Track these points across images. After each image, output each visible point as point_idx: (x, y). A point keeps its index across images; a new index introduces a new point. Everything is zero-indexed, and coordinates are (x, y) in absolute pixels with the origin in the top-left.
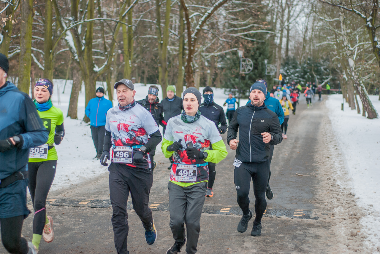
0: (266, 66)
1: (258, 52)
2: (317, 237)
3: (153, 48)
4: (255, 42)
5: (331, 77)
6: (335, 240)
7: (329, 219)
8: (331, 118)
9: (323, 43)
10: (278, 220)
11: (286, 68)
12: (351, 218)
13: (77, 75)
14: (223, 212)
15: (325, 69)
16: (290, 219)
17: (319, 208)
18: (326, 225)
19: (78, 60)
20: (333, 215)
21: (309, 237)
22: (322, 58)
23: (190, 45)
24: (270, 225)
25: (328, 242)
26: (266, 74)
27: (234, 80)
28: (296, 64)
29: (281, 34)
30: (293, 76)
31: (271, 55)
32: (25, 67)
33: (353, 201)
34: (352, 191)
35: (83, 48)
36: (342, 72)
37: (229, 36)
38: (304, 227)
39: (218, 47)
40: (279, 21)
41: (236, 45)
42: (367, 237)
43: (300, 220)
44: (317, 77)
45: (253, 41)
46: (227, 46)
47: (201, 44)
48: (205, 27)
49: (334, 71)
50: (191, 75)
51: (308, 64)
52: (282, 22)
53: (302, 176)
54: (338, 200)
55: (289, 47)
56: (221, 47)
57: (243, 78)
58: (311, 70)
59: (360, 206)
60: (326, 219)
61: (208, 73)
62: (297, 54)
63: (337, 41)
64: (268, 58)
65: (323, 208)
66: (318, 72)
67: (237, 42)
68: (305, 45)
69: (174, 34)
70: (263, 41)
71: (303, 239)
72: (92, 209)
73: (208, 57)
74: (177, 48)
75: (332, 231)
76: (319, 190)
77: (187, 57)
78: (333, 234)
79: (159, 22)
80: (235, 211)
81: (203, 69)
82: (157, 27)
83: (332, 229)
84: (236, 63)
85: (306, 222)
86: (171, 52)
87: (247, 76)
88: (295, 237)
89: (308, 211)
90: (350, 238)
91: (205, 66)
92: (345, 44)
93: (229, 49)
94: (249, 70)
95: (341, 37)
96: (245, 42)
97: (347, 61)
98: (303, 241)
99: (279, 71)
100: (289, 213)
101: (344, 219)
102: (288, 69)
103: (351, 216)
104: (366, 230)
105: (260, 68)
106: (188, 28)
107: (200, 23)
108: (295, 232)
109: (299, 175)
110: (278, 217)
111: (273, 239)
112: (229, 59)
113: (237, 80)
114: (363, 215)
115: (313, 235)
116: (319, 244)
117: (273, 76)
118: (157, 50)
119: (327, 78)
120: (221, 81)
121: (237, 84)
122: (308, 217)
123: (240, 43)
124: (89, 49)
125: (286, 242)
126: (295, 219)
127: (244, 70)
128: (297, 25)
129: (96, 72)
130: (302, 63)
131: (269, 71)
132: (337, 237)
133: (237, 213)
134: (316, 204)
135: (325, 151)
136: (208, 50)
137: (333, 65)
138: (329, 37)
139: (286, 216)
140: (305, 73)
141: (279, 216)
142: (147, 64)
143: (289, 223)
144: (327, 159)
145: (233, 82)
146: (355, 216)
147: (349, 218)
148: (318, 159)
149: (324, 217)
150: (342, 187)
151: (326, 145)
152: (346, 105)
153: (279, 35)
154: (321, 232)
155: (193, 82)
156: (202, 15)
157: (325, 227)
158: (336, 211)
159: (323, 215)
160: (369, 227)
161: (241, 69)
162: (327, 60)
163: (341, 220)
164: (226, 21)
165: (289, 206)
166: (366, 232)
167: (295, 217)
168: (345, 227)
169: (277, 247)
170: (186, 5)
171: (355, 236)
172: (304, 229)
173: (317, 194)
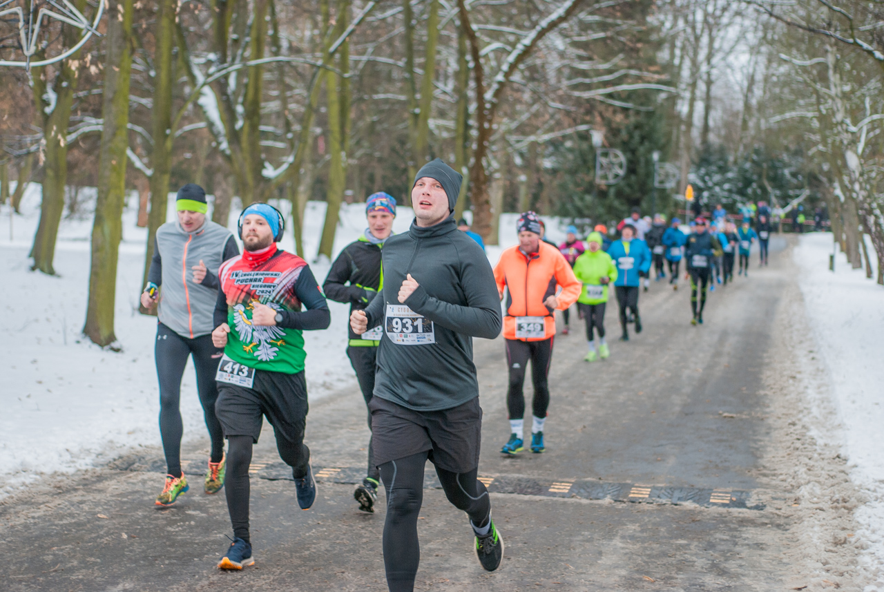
0: (657, 167)
1: (637, 135)
2: (759, 546)
3: (396, 123)
4: (631, 112)
5: (806, 192)
6: (799, 552)
7: (789, 509)
8: (805, 289)
9: (788, 115)
10: (677, 510)
11: (703, 171)
12: (836, 508)
13: (224, 185)
14: (555, 493)
15: (794, 175)
16: (703, 508)
17: (767, 486)
18: (782, 521)
19: (228, 152)
20: (797, 501)
21: (743, 545)
22: (787, 149)
23: (481, 116)
24: (658, 519)
25: (782, 556)
26: (656, 184)
27: (582, 199)
28: (726, 161)
29: (693, 93)
30: (717, 189)
31: (669, 141)
32: (114, 169)
33: (843, 472)
34: (842, 452)
35: (240, 124)
36: (831, 181)
37: (570, 97)
38: (732, 526)
39: (545, 122)
40: (687, 63)
41: (588, 118)
42: (867, 547)
43: (722, 510)
44: (774, 193)
45: (625, 110)
46: (566, 121)
47: (506, 114)
48: (516, 77)
49: (813, 180)
50: (483, 187)
51: (753, 162)
52: (695, 65)
53: (732, 417)
54: (809, 470)
55: (711, 123)
56: (552, 122)
57: (603, 194)
58: (760, 176)
59: (857, 483)
60: (780, 509)
61: (522, 183)
62: (728, 138)
63: (819, 111)
64: (663, 149)
65: (775, 487)
66: (777, 181)
67: (589, 112)
68: (747, 116)
69: (445, 93)
70: (651, 108)
71: (729, 551)
72: (270, 482)
73: (523, 145)
74: (451, 124)
75: (793, 533)
76: (769, 449)
77: (474, 146)
78: (795, 540)
79: (410, 65)
80: (582, 491)
81: (509, 171)
82: (407, 75)
83: (794, 529)
84: (587, 159)
85: (736, 515)
86: (436, 132)
87: (612, 191)
88: (711, 546)
89: (742, 492)
90: (831, 548)
91: (516, 166)
92: (839, 117)
93: (570, 126)
94: (616, 176)
95: (830, 101)
96: (607, 110)
97: (843, 157)
98: (729, 554)
99: (686, 178)
100: (701, 496)
101: (821, 510)
102: (707, 174)
103: (835, 504)
104: (868, 533)
105: (641, 170)
106: (478, 80)
107: (505, 67)
108: (711, 535)
109: (726, 414)
110: (676, 505)
111: (664, 548)
112: (571, 150)
113: (588, 198)
114: (863, 501)
115: (751, 543)
116: (763, 560)
117: (672, 189)
118: (406, 128)
119: (797, 196)
120: (551, 202)
121: (588, 207)
122: (741, 504)
123: (596, 114)
124: (254, 127)
125: (692, 555)
126: (713, 509)
127: (605, 177)
128: (729, 71)
129: (267, 180)
130: (740, 161)
131: (663, 178)
132: (803, 547)
133: (586, 494)
134: (761, 477)
135: (788, 364)
136: (522, 130)
137: (812, 167)
138: (802, 102)
139: (694, 501)
140: (748, 182)
141: (679, 502)
142: (380, 160)
143: (699, 518)
144: (791, 381)
145: (579, 203)
146: (844, 504)
147: (832, 508)
148: (771, 382)
149: (776, 506)
150: (821, 442)
151: (790, 349)
152: (841, 258)
153: (687, 95)
154: (769, 536)
155: (487, 202)
156: (509, 48)
157: (778, 526)
158: (804, 491)
159: (775, 501)
160: (875, 525)
161: (599, 172)
162: (798, 153)
163: (815, 511)
164: (566, 62)
165: (701, 482)
166: (866, 537)
167: (714, 504)
168: (822, 526)
169: (672, 565)
170: (474, 27)
171: (841, 544)
172: (731, 530)
173: (765, 456)
